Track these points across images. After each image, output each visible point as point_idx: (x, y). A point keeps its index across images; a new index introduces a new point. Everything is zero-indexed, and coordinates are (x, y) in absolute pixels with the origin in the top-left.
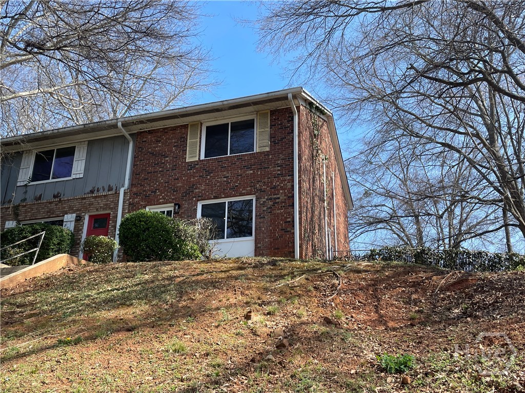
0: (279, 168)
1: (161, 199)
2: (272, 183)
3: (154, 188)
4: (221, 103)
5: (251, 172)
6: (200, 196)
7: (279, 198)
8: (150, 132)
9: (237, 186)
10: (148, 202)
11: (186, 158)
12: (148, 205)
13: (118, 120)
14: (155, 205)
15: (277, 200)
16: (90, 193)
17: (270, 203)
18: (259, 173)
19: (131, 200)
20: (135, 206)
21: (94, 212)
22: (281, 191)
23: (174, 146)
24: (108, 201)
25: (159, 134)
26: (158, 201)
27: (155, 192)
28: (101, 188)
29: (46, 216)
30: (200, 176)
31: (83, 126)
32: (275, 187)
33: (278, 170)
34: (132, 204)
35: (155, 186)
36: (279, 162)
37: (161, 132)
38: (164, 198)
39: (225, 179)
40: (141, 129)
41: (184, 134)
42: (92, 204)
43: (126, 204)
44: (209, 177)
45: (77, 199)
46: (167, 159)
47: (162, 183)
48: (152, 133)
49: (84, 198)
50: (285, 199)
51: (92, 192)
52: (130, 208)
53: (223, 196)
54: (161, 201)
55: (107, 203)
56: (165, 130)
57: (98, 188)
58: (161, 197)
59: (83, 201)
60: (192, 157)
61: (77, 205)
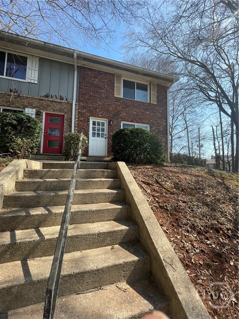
0: (160, 114)
1: (100, 114)
2: (158, 121)
3: (95, 106)
4: (143, 69)
5: (148, 113)
6: (123, 119)
7: (161, 129)
8: (90, 69)
9: (142, 118)
10: (92, 114)
11: (114, 94)
12: (92, 116)
13: (75, 51)
14: (96, 117)
15: (160, 130)
16: (45, 97)
17: (157, 131)
18: (152, 114)
19: (80, 110)
20: (83, 115)
21: (51, 111)
22: (161, 126)
23: (107, 85)
24: (62, 106)
25: (96, 73)
26: (98, 115)
27: (96, 109)
28: (54, 96)
29: (6, 105)
30: (123, 107)
31: (43, 43)
32: (158, 123)
33: (160, 115)
34: (80, 113)
35: (96, 105)
36: (160, 111)
37: (97, 72)
38: (101, 114)
39: (136, 113)
40: (84, 65)
41: (112, 79)
42: (49, 106)
43: (76, 112)
44: (127, 109)
45: (35, 99)
46: (103, 91)
47: (100, 105)
48: (91, 70)
49: (42, 100)
50: (163, 130)
51: (47, 96)
52: (80, 115)
53: (135, 122)
54: (100, 115)
55: (61, 107)
56: (100, 72)
57: (51, 95)
58: (100, 113)
59: (41, 101)
60: (118, 95)
61: (36, 103)
